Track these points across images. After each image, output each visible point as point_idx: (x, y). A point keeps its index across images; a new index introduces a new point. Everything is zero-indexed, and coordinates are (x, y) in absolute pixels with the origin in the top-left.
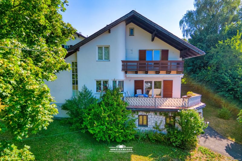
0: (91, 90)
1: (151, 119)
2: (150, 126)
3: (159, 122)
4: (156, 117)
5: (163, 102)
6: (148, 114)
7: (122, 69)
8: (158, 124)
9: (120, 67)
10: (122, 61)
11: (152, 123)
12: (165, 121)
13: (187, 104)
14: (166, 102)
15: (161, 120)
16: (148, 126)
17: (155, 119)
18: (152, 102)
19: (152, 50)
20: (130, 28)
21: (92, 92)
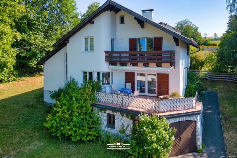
0: (78, 81)
1: (118, 120)
2: (117, 128)
3: (126, 125)
4: (124, 118)
5: (131, 102)
6: (115, 114)
7: (105, 60)
8: (125, 128)
9: (104, 58)
10: (105, 52)
11: (119, 125)
12: (132, 125)
13: (157, 108)
14: (134, 102)
15: (128, 123)
16: (115, 128)
17: (122, 121)
18: (120, 100)
19: (145, 38)
20: (120, 16)
21: (78, 82)
